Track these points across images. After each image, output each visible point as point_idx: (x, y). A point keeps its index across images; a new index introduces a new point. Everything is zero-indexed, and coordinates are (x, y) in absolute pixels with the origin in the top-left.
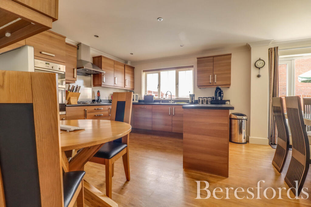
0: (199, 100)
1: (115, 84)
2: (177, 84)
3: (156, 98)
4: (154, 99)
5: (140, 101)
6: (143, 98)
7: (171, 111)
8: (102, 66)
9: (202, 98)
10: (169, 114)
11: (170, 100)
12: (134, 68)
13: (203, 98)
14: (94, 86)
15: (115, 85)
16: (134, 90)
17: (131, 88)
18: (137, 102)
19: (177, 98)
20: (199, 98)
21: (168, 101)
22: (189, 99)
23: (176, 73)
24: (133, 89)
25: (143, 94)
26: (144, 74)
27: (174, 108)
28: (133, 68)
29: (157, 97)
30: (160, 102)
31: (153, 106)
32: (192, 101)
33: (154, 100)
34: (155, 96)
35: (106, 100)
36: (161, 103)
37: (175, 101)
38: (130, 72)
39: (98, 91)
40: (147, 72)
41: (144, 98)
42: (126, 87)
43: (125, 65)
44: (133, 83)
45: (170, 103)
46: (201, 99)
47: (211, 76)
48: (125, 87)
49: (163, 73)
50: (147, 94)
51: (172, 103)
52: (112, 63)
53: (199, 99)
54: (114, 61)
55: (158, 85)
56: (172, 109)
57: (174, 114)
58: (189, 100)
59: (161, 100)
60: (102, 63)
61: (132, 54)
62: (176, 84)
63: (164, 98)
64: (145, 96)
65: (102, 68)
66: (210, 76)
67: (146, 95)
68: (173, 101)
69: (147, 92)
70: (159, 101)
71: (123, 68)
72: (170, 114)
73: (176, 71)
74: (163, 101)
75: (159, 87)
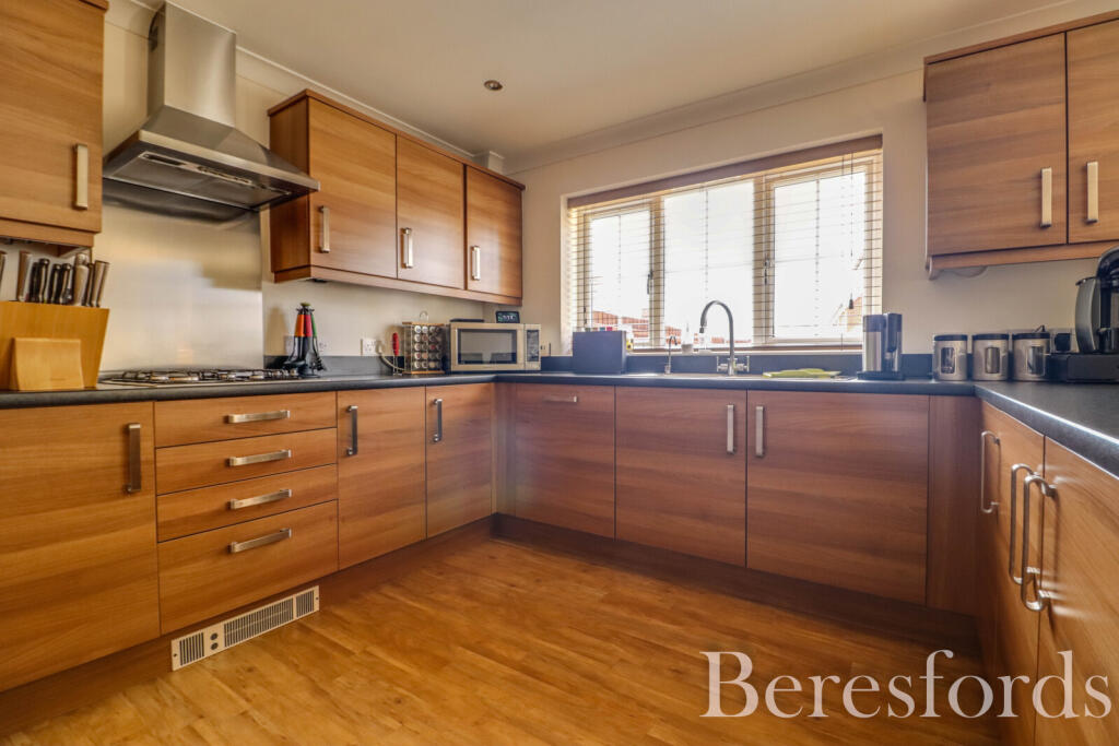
0: (945, 352)
1: (404, 266)
2: (764, 260)
3: (636, 343)
4: (628, 354)
5: (549, 363)
6: (566, 350)
7: (742, 428)
8: (312, 156)
9: (964, 338)
10: (725, 444)
11: (724, 359)
12: (521, 188)
13: (976, 338)
14: (277, 280)
15: (403, 273)
16: (520, 305)
17: (505, 291)
18: (536, 366)
19: (761, 342)
20: (939, 338)
21: (708, 362)
22: (863, 351)
23: (758, 193)
24: (519, 300)
25: (570, 324)
26: (571, 220)
27: (760, 408)
28: (513, 190)
29: (647, 340)
30: (662, 371)
31: (620, 391)
32: (886, 364)
33: (629, 359)
34: (630, 336)
35: (362, 359)
36: (669, 376)
37: (758, 363)
38: (500, 207)
39: (304, 305)
40: (589, 209)
41: (574, 349)
42: (472, 284)
43: (465, 166)
44: (516, 266)
45: (726, 373)
46: (957, 346)
47: (1047, 173)
48: (466, 288)
49: (675, 203)
50: (590, 324)
51: (739, 373)
52: (385, 145)
53: (948, 344)
54: (396, 135)
55: (651, 276)
56: (750, 412)
57: (759, 450)
58: (859, 357)
59: (666, 358)
60: (311, 132)
61: (498, 87)
62: (756, 261)
63: (686, 347)
64: (577, 337)
65: (312, 167)
66: (1040, 177)
67: (583, 330)
68: (742, 359)
69: (590, 316)
70: (656, 363)
71: (457, 181)
72: (730, 447)
73: (757, 184)
74: (679, 364)
75: (658, 286)
